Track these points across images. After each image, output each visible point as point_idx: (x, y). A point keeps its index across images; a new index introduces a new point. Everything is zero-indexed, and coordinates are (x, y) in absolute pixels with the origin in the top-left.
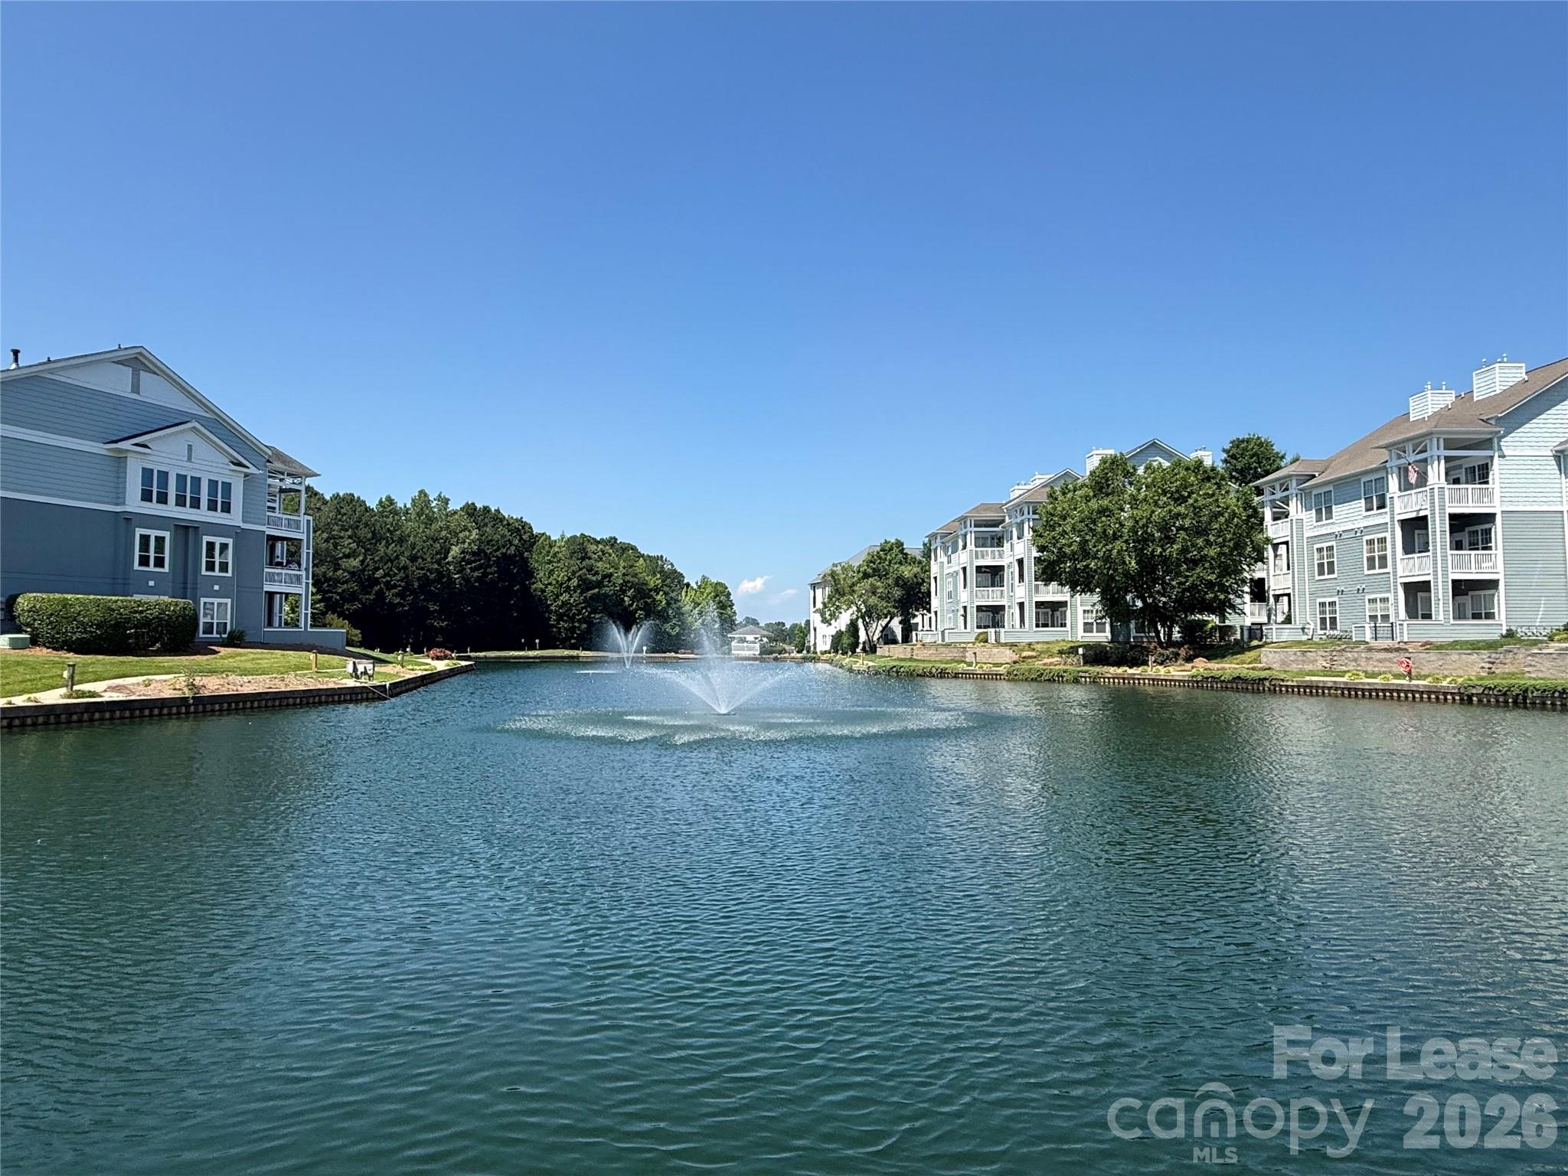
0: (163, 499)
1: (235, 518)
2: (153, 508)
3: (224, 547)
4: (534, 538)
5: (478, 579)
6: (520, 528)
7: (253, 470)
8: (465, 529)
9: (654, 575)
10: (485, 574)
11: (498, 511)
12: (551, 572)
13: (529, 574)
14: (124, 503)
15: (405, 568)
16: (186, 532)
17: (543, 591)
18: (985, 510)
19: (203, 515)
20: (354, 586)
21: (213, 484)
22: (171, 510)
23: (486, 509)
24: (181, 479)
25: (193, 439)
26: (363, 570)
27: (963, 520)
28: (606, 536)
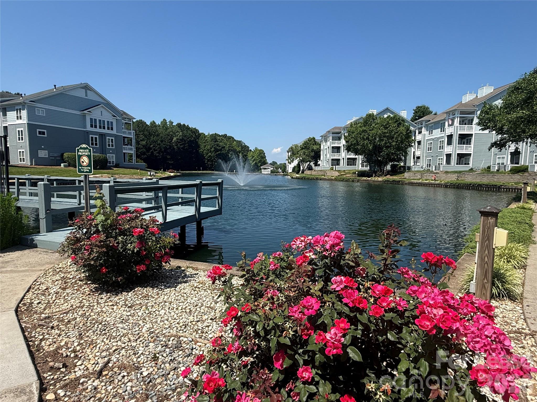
0: (96, 127)
1: (114, 132)
2: (93, 129)
3: (112, 140)
4: (200, 134)
5: (182, 148)
6: (195, 131)
7: (118, 118)
8: (178, 132)
9: (239, 147)
10: (184, 147)
11: (188, 126)
12: (205, 146)
13: (198, 146)
14: (86, 128)
15: (159, 144)
16: (102, 136)
17: (203, 152)
18: (336, 129)
19: (106, 131)
20: (144, 150)
21: (108, 122)
22: (98, 130)
23: (184, 125)
24: (100, 121)
25: (102, 109)
26: (147, 145)
27: (329, 132)
28: (223, 134)
